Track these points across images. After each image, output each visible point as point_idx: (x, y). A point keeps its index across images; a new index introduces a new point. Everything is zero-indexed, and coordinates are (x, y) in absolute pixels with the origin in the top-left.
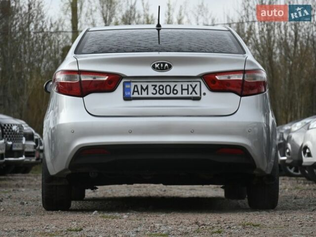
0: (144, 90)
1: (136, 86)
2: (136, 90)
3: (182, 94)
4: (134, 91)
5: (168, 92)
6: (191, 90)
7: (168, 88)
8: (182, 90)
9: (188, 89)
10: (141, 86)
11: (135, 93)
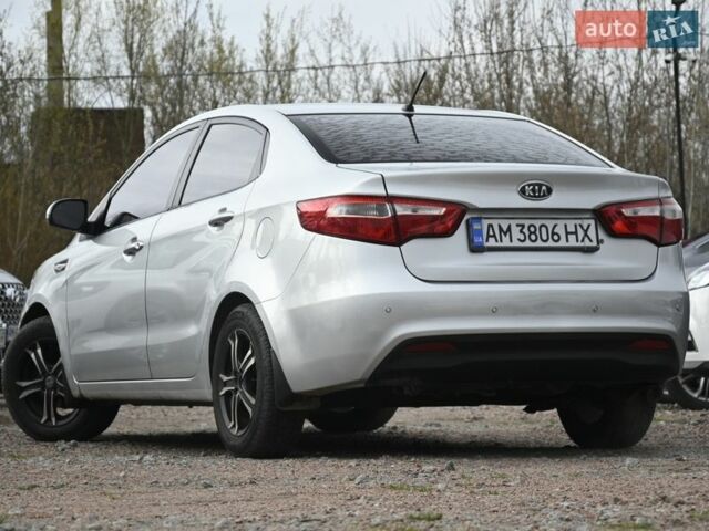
0: (505, 234)
1: (490, 226)
2: (491, 233)
3: (567, 241)
4: (489, 236)
5: (545, 237)
6: (581, 234)
7: (543, 229)
8: (567, 233)
9: (576, 233)
10: (500, 226)
11: (490, 239)
